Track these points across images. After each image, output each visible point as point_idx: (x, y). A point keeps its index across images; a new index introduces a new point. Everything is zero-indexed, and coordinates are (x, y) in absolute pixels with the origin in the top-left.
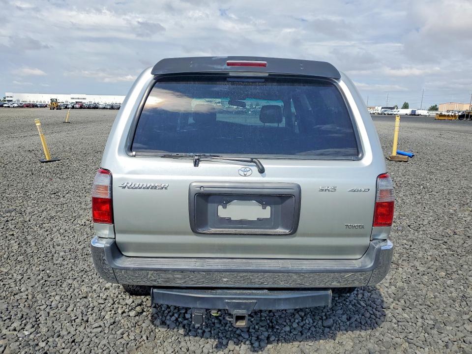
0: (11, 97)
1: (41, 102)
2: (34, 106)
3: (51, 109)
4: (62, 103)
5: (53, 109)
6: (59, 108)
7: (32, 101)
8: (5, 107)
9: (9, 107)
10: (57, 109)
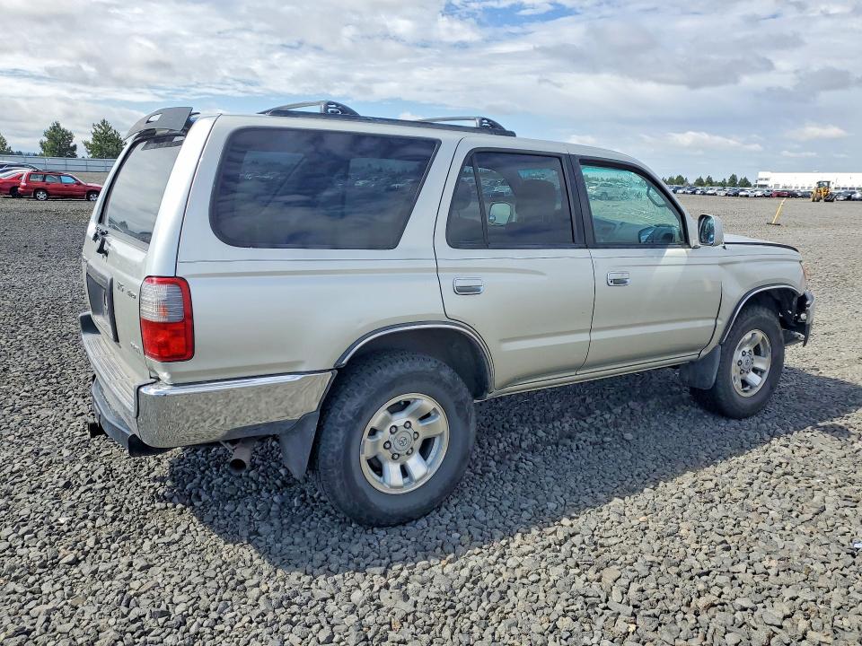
0: (766, 179)
1: (803, 188)
2: (792, 195)
3: (813, 201)
4: (843, 189)
5: (818, 201)
6: (829, 198)
7: (794, 186)
8: (741, 196)
9: (747, 196)
10: (826, 201)
